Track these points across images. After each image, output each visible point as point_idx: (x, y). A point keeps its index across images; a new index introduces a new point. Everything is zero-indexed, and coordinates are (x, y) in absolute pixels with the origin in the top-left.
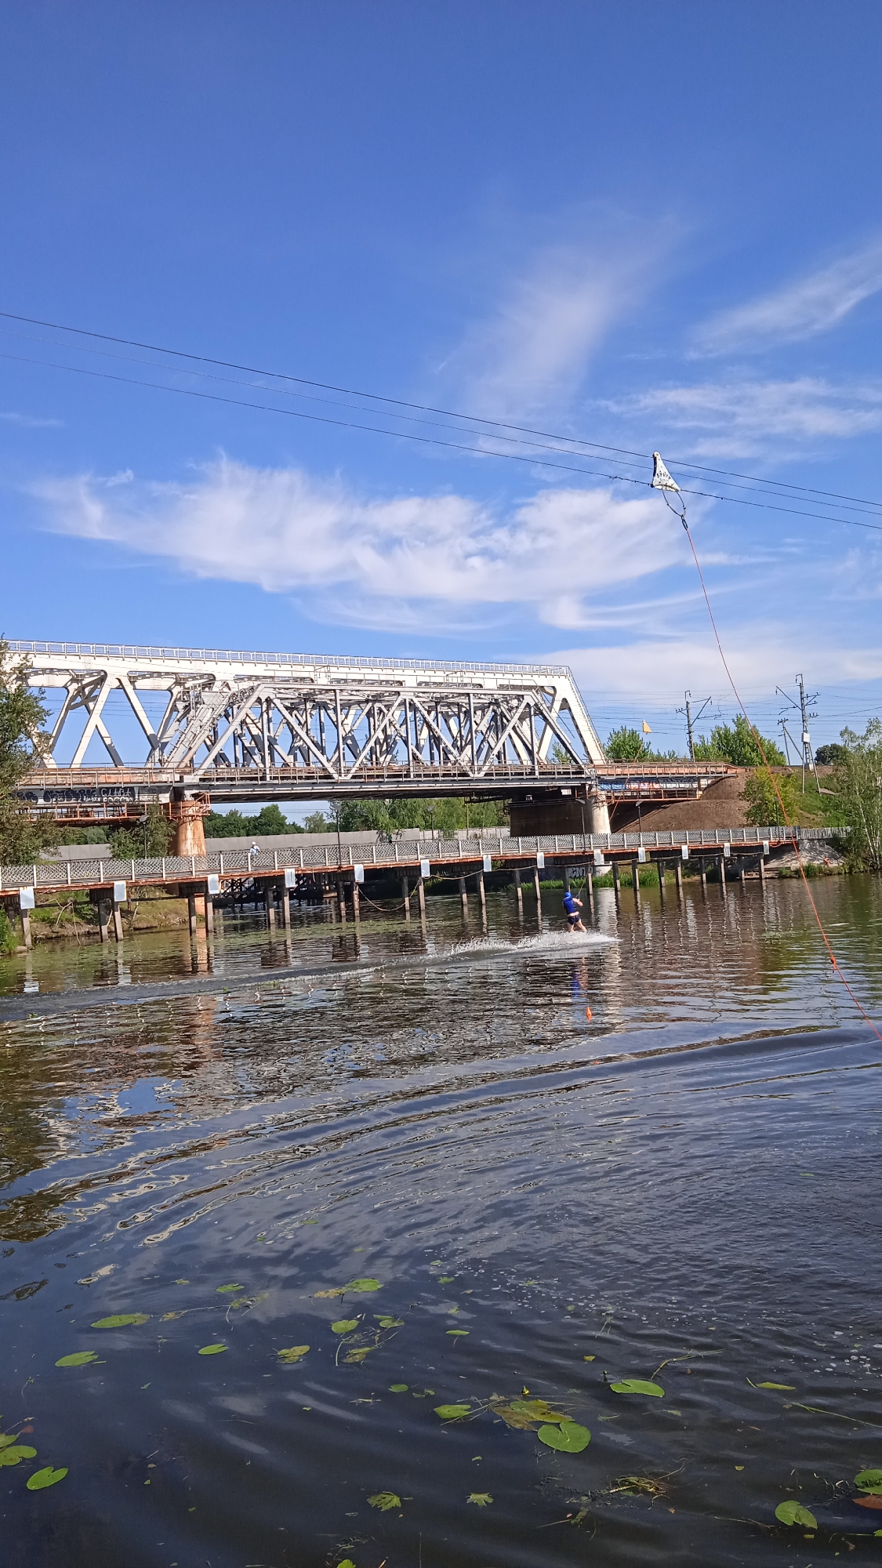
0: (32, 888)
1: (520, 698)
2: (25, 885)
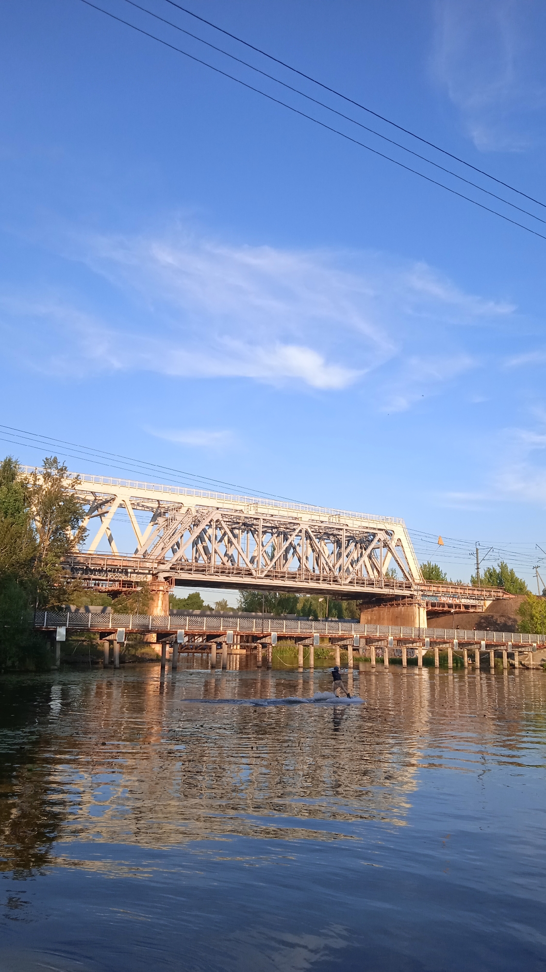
0: (65, 627)
1: (374, 535)
2: (61, 625)
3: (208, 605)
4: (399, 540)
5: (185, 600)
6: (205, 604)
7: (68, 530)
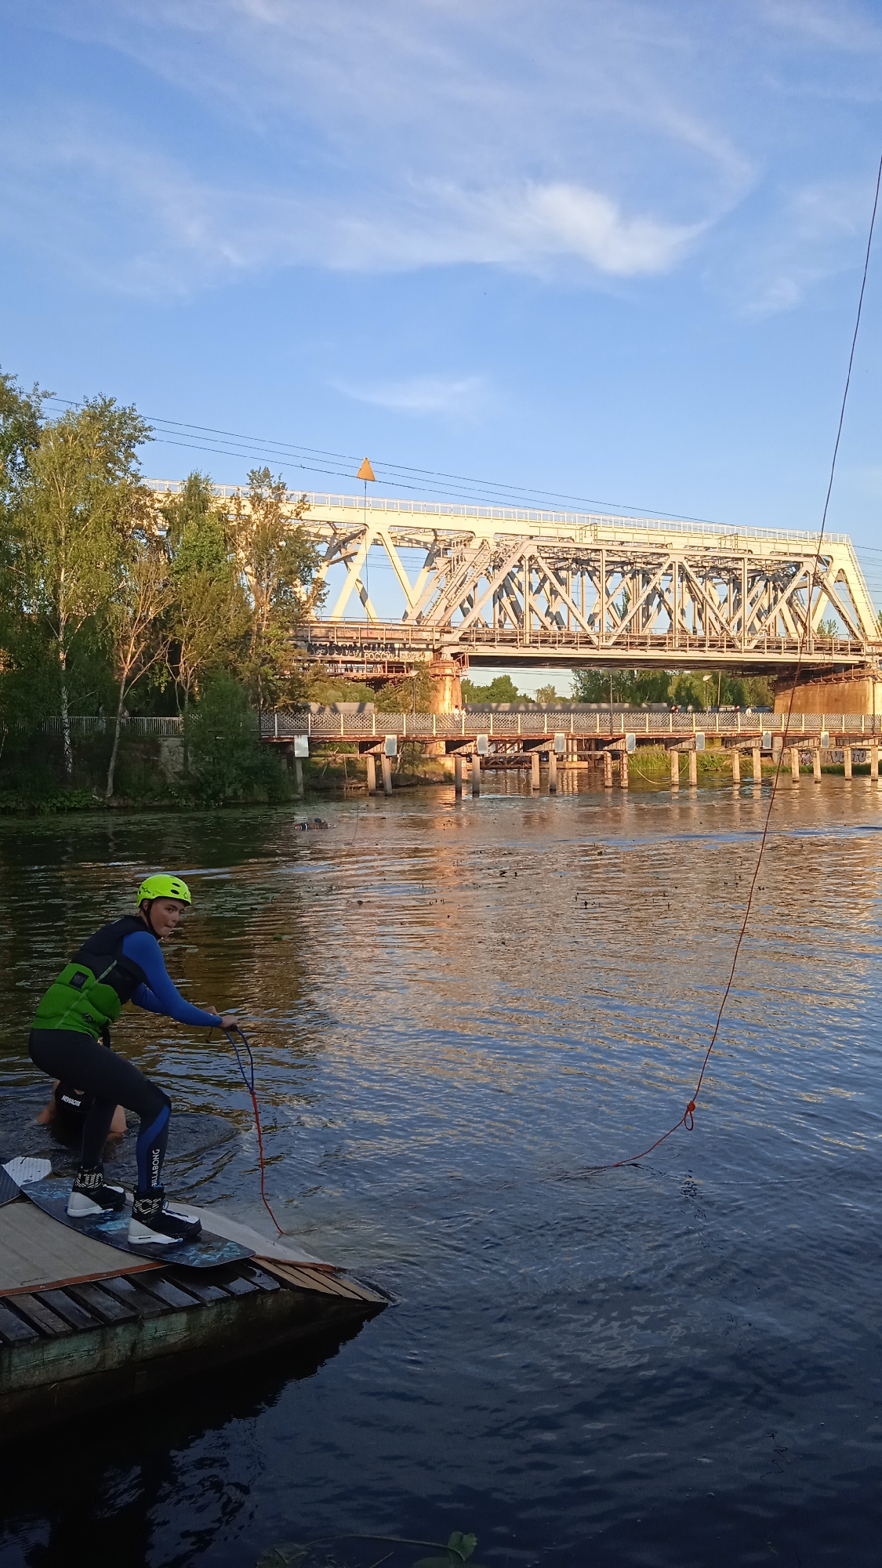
0: (306, 736)
1: (798, 565)
2: (300, 733)
3: (525, 695)
4: (841, 571)
5: (488, 689)
6: (519, 693)
7: (296, 586)
